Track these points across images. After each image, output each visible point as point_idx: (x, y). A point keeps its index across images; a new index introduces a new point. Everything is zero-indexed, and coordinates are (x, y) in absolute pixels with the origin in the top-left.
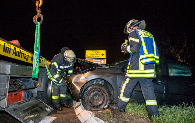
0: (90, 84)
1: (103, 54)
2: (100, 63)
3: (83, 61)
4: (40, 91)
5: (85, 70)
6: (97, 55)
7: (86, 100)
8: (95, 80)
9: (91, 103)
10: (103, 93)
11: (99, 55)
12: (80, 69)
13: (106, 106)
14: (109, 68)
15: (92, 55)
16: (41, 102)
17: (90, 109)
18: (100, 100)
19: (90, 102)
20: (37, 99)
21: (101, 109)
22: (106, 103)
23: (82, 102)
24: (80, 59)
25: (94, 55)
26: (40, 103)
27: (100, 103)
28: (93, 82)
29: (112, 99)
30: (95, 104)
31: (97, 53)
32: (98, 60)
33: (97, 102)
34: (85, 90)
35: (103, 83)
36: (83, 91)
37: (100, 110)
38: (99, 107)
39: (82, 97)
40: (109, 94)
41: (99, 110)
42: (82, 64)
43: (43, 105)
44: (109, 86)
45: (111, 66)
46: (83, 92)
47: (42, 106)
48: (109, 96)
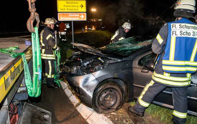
1: (83, 6)
2: (78, 18)
6: (74, 8)
9: (103, 106)
10: (116, 92)
11: (76, 8)
14: (123, 61)
15: (66, 8)
17: (102, 112)
18: (112, 100)
19: (102, 104)
25: (69, 8)
27: (112, 103)
30: (108, 105)
31: (74, 5)
32: (76, 14)
33: (109, 103)
38: (111, 108)
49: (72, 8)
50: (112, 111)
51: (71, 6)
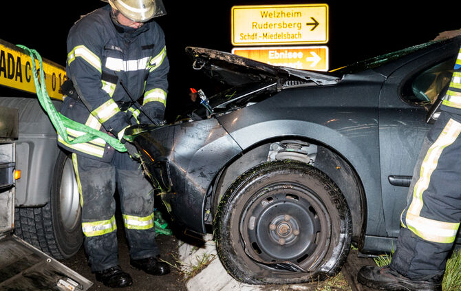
0: (251, 166)
1: (316, 24)
3: (213, 56)
4: (27, 204)
5: (226, 99)
7: (238, 237)
8: (273, 145)
9: (259, 252)
10: (314, 205)
11: (294, 31)
12: (204, 98)
13: (331, 263)
14: (342, 85)
15: (260, 32)
16: (35, 255)
17: (253, 278)
19: (255, 246)
20: (13, 240)
21: (305, 278)
22: (330, 248)
23: (218, 249)
24: (202, 50)
26: (30, 258)
28: (266, 156)
29: (357, 231)
30: (278, 255)
31: (288, 20)
32: (293, 51)
34: (228, 193)
35: (313, 158)
36: (221, 196)
37: (303, 282)
38: (294, 266)
39: (217, 225)
40: (342, 204)
41: (294, 283)
42: (215, 72)
43: (46, 264)
44: (343, 170)
45: (350, 77)
46: (219, 201)
47: (37, 268)
48: (343, 218)
49: (279, 31)
50: (296, 279)
51: (277, 26)
